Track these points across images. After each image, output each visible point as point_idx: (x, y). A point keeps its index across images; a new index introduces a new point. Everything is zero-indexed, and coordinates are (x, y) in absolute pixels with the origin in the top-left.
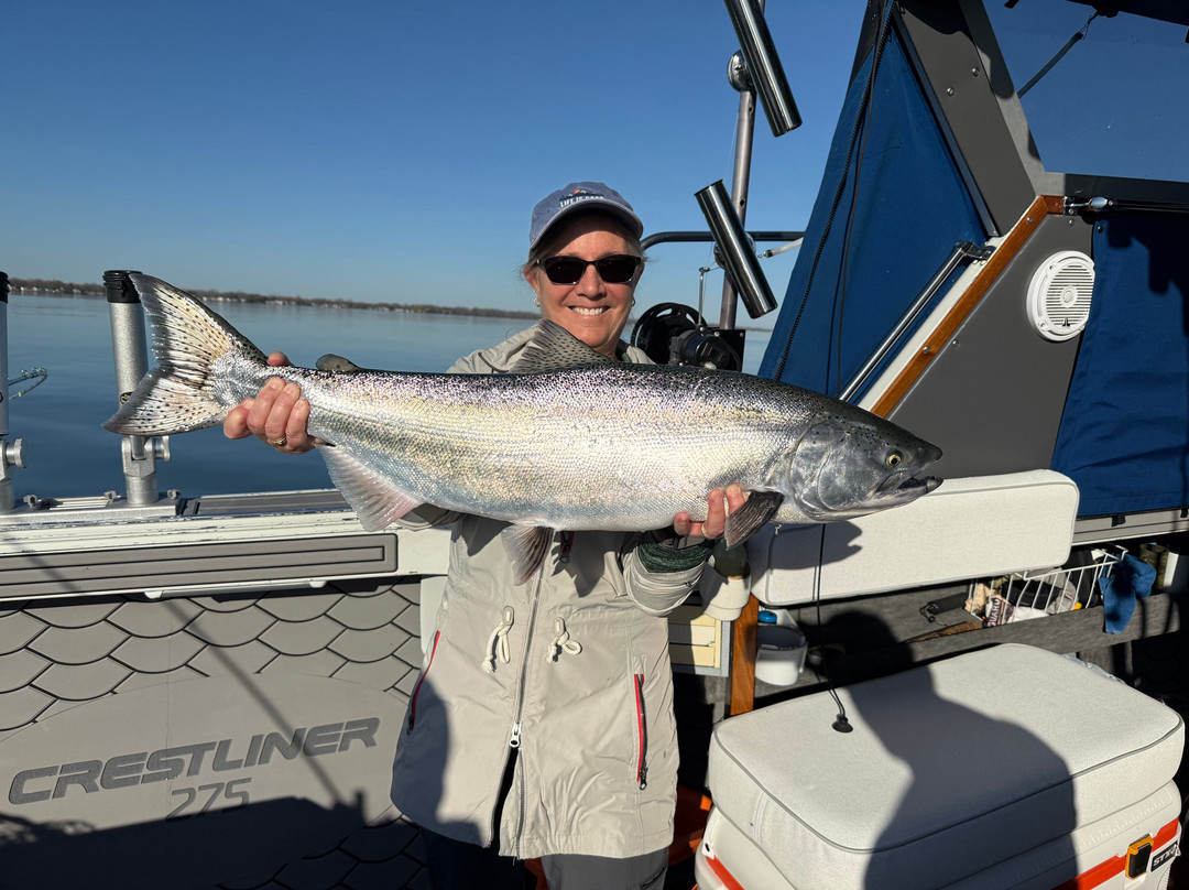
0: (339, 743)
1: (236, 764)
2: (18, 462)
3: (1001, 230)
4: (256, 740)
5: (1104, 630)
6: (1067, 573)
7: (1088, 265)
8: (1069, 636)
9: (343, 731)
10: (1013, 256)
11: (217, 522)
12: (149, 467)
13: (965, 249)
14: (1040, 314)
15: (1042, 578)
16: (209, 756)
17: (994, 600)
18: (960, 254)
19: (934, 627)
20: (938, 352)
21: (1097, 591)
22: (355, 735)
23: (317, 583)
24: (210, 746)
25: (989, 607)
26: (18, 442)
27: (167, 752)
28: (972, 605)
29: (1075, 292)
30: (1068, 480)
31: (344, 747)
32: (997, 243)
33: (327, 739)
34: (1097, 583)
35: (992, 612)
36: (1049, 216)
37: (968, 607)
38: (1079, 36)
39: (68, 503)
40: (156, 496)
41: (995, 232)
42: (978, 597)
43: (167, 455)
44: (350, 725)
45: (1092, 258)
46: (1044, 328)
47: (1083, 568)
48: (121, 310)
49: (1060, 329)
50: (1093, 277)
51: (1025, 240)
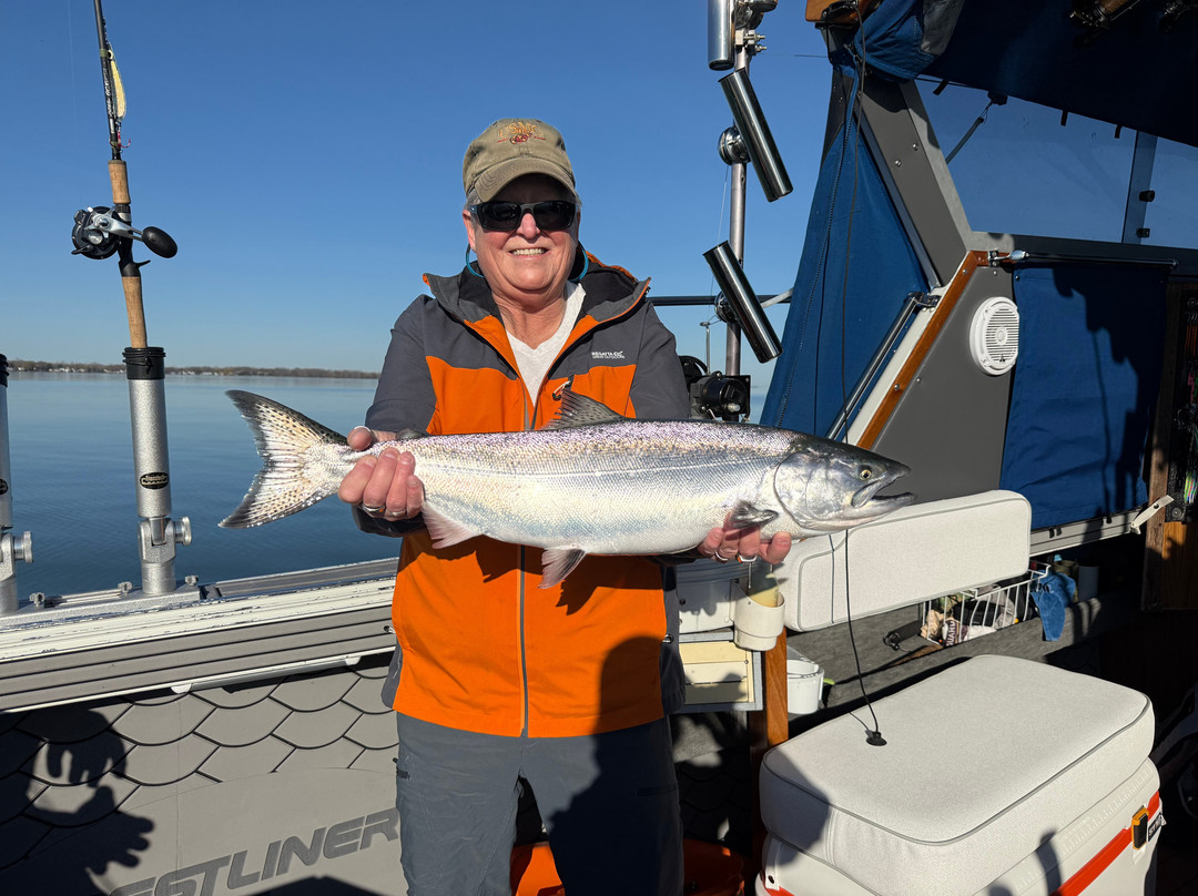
0: (360, 840)
1: (253, 878)
2: (28, 556)
3: (944, 280)
4: (273, 847)
5: (1044, 639)
6: (1006, 591)
7: (1013, 308)
8: (1019, 647)
9: (363, 827)
10: (955, 303)
11: (252, 602)
12: (169, 551)
13: (918, 298)
14: (982, 352)
15: (987, 597)
16: (223, 873)
17: (949, 623)
18: (914, 303)
19: (900, 654)
20: (906, 388)
21: (1032, 604)
22: (376, 829)
23: (352, 660)
24: (223, 861)
25: (945, 629)
26: (27, 536)
27: (176, 874)
28: (928, 630)
29: (1005, 331)
30: (1021, 496)
31: (366, 844)
32: (941, 292)
33: (347, 837)
34: (1031, 597)
35: (948, 633)
36: (978, 269)
37: (924, 634)
38: (981, 120)
39: (72, 599)
40: (174, 583)
41: (938, 283)
42: (932, 623)
43: (188, 538)
44: (371, 818)
45: (1014, 301)
46: (987, 363)
47: (1018, 585)
48: (143, 387)
49: (998, 364)
50: (1018, 319)
51: (963, 288)
